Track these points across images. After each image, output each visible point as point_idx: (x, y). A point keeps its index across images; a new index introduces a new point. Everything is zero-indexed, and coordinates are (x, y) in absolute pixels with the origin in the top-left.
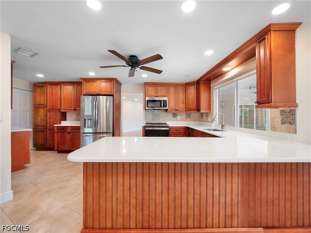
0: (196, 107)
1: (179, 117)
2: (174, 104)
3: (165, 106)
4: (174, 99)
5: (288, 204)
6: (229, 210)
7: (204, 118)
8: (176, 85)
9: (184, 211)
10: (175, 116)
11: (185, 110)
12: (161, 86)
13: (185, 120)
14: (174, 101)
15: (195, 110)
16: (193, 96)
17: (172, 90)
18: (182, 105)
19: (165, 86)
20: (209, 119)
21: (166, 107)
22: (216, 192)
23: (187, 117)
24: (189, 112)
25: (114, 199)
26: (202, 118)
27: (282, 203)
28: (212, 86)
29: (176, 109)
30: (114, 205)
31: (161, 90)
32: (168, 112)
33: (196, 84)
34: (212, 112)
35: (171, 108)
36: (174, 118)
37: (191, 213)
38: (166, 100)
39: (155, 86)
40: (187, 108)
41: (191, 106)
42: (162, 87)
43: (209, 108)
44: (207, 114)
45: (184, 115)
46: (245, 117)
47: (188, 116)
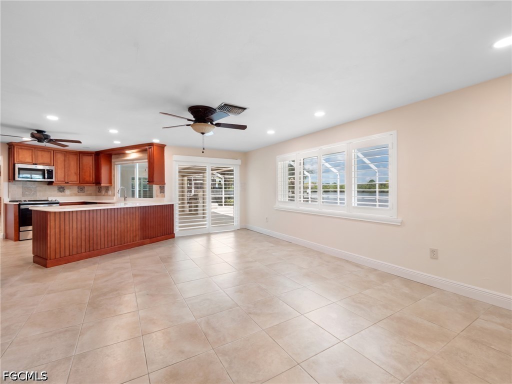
0: (94, 180)
1: (67, 192)
2: (63, 175)
3: (50, 176)
4: (63, 170)
5: (159, 227)
6: (134, 233)
7: (103, 192)
8: (67, 152)
9: (113, 237)
10: (62, 190)
11: (78, 183)
12: (42, 151)
13: (76, 195)
14: (63, 172)
15: (93, 183)
16: (90, 168)
17: (60, 158)
18: (75, 177)
19: (49, 152)
20: (110, 193)
21: (52, 178)
22: (129, 225)
23: (79, 191)
24: (82, 185)
25: (71, 238)
26: (99, 192)
27: (157, 227)
28: (113, 161)
29: (66, 181)
30: (71, 241)
31: (42, 156)
32: (54, 185)
33: (94, 155)
34: (113, 186)
35: (59, 180)
36: (61, 193)
37: (116, 237)
38: (52, 170)
39: (32, 150)
40: (81, 180)
41: (87, 179)
42: (43, 153)
43: (110, 181)
44: (107, 189)
45: (75, 189)
46: (144, 191)
47: (81, 190)
